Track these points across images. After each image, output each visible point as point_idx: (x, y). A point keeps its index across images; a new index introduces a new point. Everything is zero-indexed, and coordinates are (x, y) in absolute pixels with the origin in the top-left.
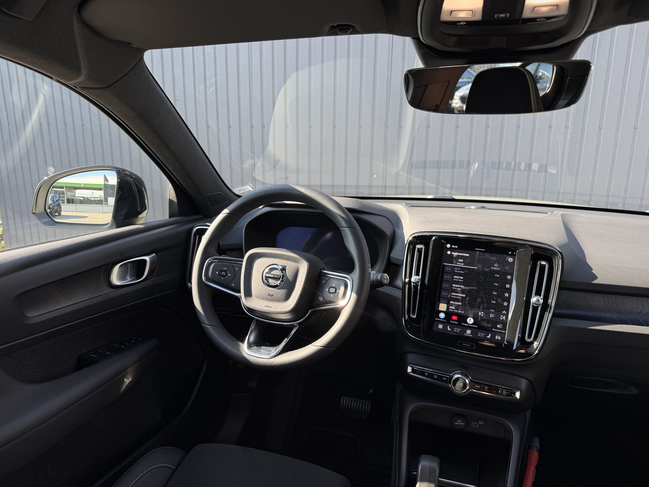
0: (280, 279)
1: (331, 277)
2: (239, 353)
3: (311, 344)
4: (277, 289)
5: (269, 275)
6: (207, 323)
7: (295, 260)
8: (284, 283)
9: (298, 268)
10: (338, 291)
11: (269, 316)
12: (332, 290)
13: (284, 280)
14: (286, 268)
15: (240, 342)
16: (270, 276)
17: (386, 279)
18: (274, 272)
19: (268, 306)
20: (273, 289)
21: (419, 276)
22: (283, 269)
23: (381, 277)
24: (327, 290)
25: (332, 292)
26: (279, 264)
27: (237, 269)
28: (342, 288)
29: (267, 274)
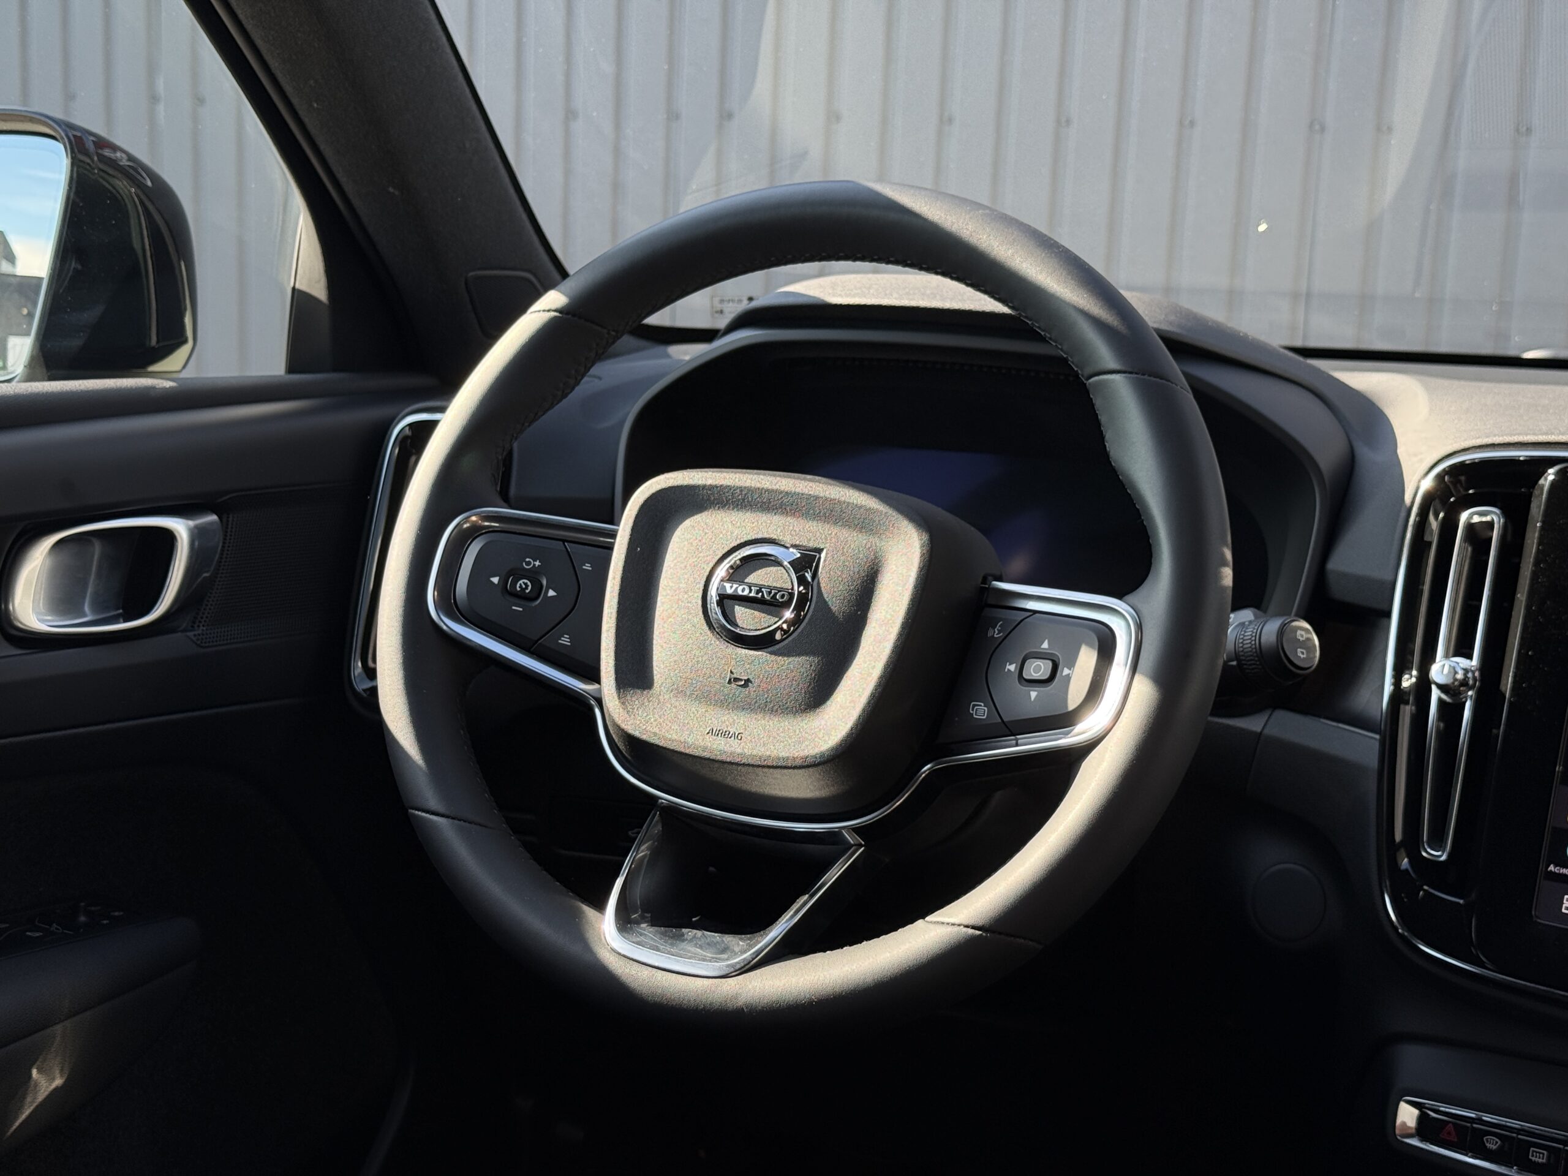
0: (786, 605)
1: (1035, 612)
2: (575, 949)
3: (923, 918)
4: (771, 653)
5: (735, 586)
6: (433, 802)
7: (863, 523)
8: (805, 628)
9: (876, 557)
10: (1066, 671)
11: (729, 781)
12: (1038, 669)
13: (805, 615)
14: (820, 558)
15: (583, 903)
16: (743, 590)
17: (1306, 644)
18: (762, 577)
19: (725, 734)
20: (752, 652)
21: (1469, 657)
22: (806, 562)
23: (1281, 632)
24: (1012, 667)
25: (1036, 676)
26: (788, 540)
27: (587, 567)
28: (1087, 658)
29: (728, 585)
